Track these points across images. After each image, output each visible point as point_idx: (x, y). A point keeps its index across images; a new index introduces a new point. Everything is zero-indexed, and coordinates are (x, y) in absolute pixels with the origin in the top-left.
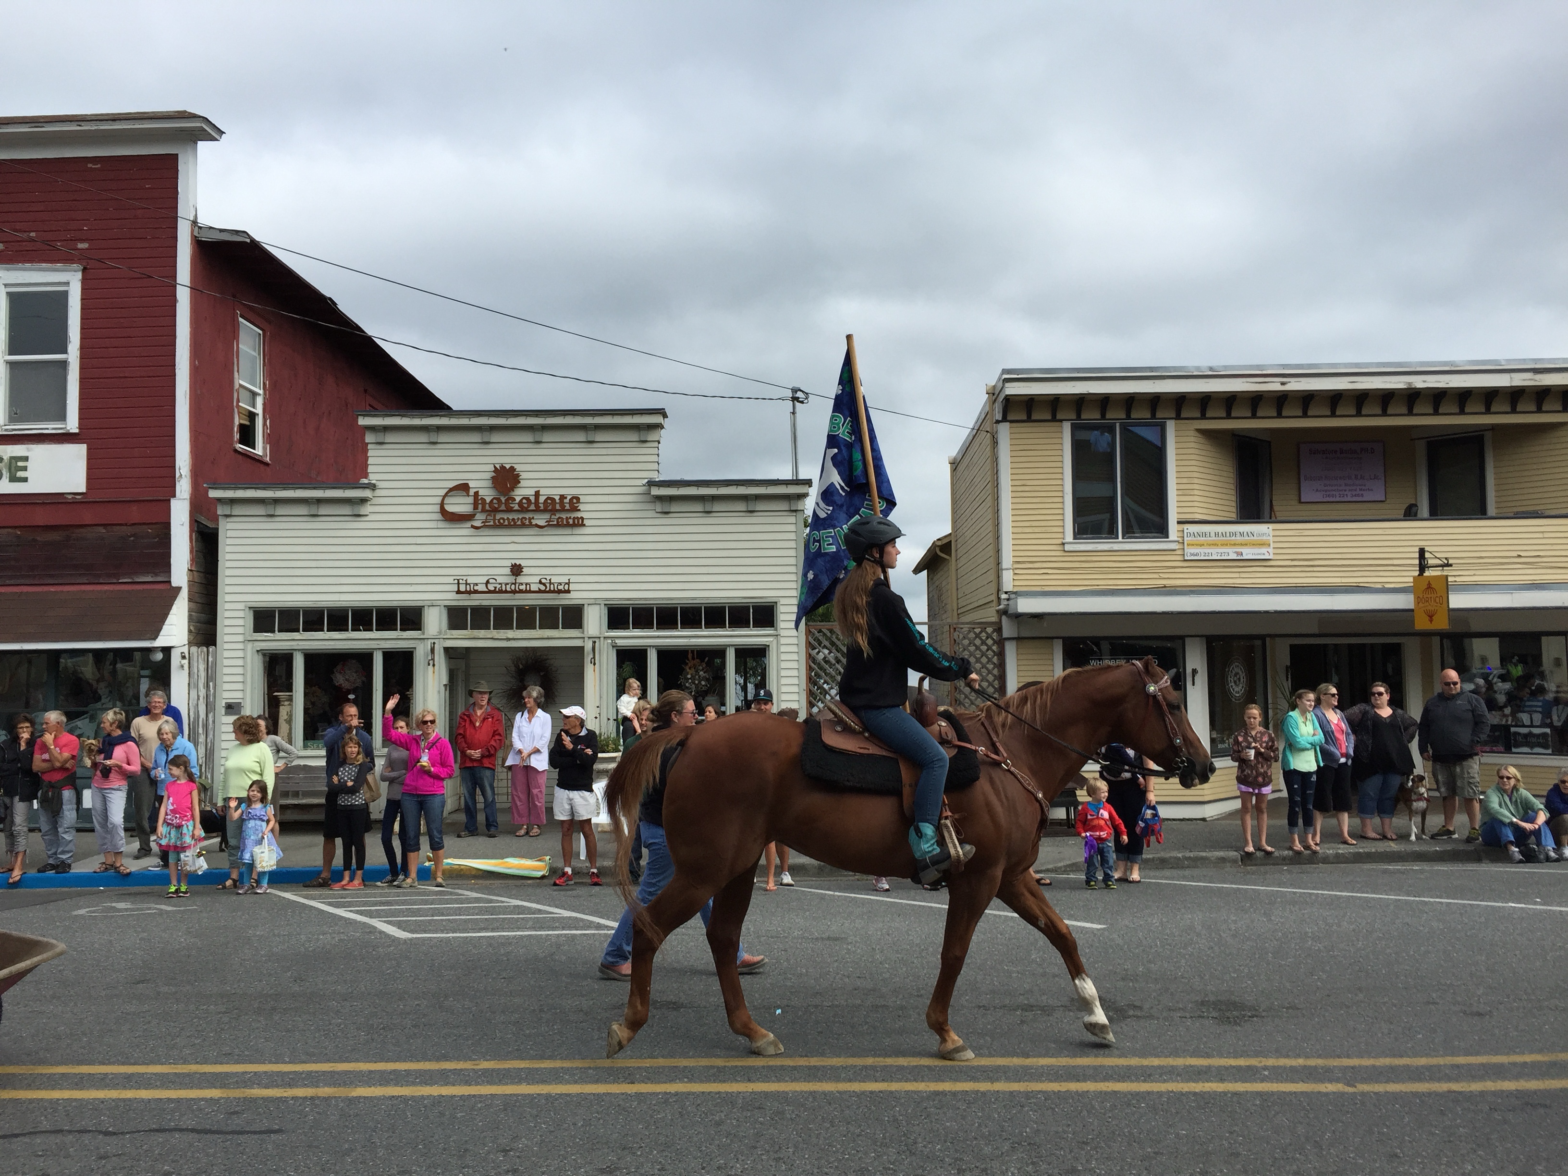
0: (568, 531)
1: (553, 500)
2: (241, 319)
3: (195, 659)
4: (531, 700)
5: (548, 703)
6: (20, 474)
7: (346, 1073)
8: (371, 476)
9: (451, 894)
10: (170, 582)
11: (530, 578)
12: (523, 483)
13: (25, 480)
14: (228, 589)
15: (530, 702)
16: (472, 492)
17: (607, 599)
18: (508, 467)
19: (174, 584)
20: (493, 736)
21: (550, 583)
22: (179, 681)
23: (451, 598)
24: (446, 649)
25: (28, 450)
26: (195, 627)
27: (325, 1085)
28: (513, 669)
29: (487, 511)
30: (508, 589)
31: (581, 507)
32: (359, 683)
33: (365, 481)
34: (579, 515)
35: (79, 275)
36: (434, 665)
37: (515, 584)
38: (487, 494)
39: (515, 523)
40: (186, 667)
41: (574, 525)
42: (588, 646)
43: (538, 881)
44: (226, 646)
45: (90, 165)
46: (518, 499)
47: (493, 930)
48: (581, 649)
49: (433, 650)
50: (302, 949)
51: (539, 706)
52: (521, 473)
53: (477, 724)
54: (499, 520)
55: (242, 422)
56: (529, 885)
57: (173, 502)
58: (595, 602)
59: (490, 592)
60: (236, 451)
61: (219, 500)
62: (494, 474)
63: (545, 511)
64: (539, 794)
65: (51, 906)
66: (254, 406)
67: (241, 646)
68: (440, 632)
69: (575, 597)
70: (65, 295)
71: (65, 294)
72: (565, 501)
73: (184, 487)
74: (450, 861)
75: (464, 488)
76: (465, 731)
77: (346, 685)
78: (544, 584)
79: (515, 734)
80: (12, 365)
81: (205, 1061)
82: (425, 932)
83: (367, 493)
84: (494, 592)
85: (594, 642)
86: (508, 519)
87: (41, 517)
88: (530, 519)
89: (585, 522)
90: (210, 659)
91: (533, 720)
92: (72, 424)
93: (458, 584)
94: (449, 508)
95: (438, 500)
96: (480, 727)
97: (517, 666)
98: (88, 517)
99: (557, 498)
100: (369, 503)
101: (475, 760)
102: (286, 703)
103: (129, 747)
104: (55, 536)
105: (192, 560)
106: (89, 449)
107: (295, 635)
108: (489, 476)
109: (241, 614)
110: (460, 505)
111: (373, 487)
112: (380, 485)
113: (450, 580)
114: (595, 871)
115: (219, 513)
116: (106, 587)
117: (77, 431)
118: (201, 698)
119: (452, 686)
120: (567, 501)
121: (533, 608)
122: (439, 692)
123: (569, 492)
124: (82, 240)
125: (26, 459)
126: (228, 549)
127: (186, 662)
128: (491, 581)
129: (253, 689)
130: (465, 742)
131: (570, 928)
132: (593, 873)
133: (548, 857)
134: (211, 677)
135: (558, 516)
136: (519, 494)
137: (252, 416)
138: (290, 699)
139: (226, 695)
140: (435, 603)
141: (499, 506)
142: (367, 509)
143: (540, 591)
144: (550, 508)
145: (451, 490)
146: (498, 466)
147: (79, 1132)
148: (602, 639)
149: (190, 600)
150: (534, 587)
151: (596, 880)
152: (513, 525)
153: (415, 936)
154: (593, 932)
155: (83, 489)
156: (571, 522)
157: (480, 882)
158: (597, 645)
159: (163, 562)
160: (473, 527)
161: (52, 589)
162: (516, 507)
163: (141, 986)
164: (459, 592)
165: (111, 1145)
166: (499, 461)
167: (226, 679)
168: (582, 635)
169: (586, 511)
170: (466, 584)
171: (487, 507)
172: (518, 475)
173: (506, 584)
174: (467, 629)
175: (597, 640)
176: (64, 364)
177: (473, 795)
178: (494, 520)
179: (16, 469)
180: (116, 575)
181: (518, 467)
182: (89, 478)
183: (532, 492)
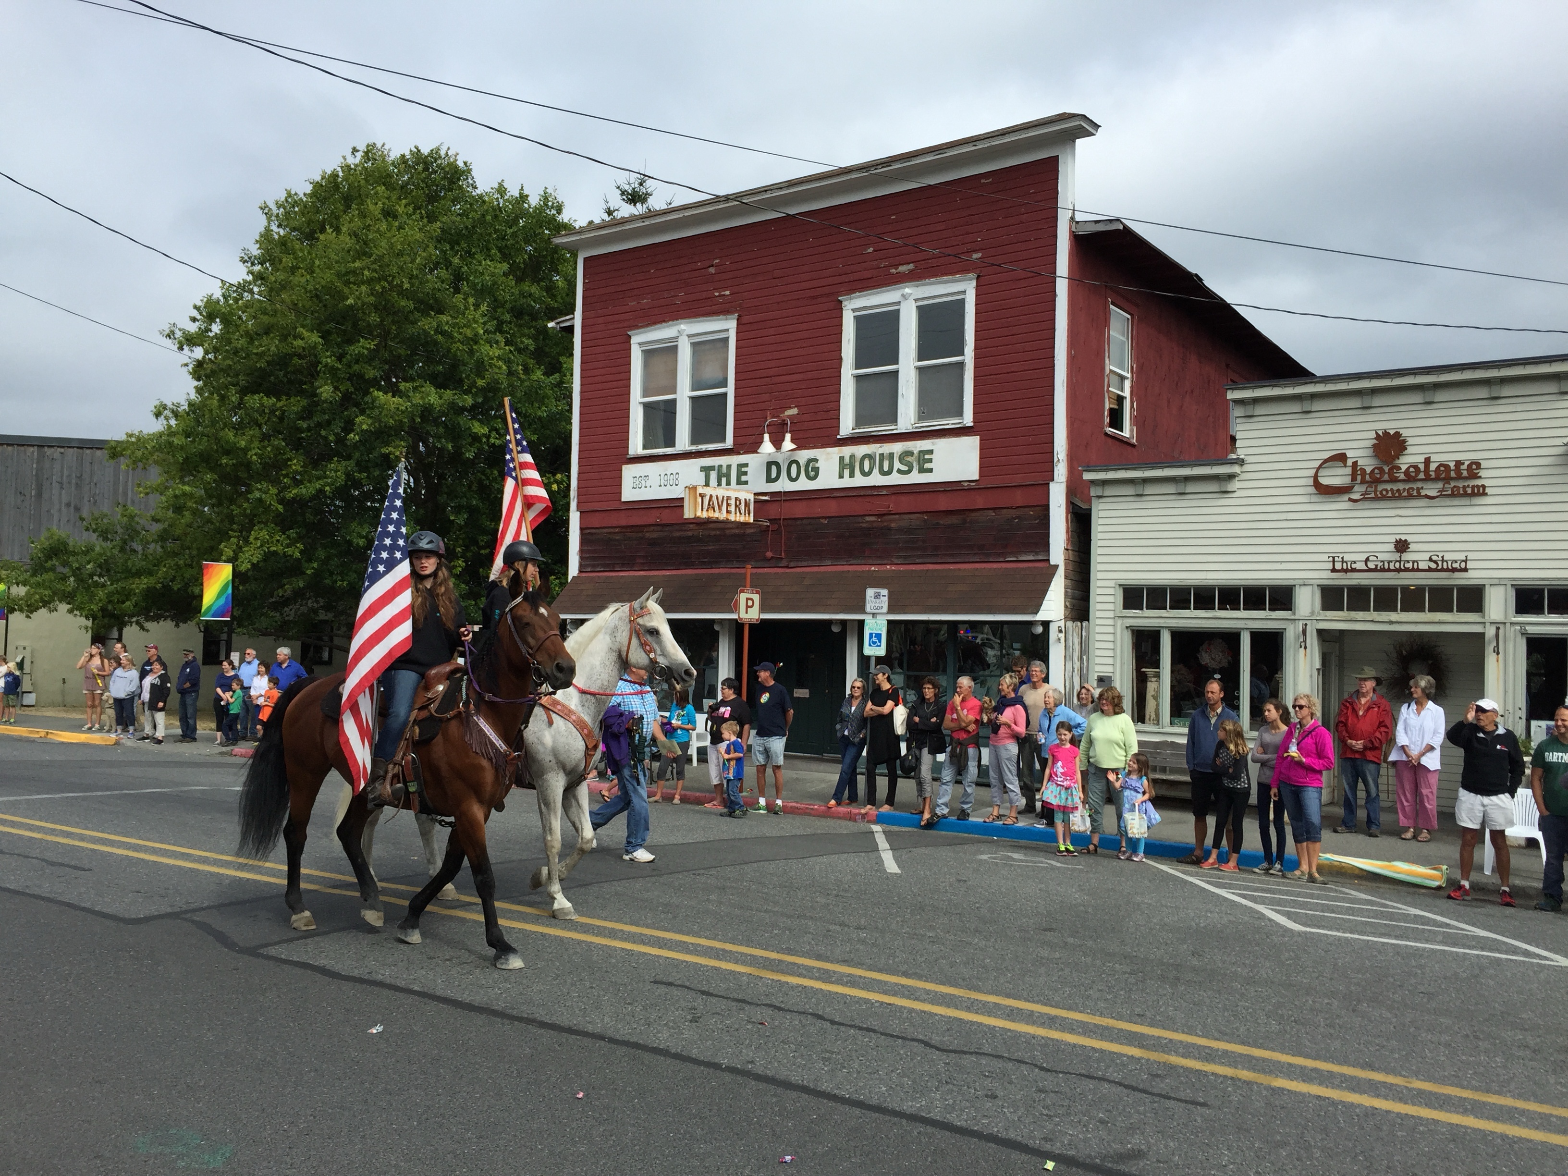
0: (1465, 501)
1: (1447, 467)
2: (1112, 307)
3: (1071, 633)
4: (1419, 690)
5: (1438, 695)
6: (927, 466)
7: (1264, 1060)
8: (1239, 451)
9: (1336, 891)
10: (1048, 560)
11: (1418, 555)
12: (1410, 450)
13: (930, 470)
14: (1100, 567)
15: (1417, 693)
16: (1350, 462)
17: (1514, 579)
18: (1392, 432)
19: (1052, 563)
20: (1378, 727)
21: (1443, 561)
22: (1056, 652)
23: (1326, 577)
24: (1320, 632)
25: (933, 444)
26: (1071, 604)
27: (1243, 1068)
28: (1395, 655)
29: (1367, 482)
30: (1392, 567)
31: (1482, 473)
32: (1225, 663)
33: (1234, 456)
34: (1479, 482)
35: (974, 283)
36: (1305, 648)
37: (1400, 562)
38: (1368, 464)
39: (1400, 495)
40: (1063, 640)
41: (1473, 495)
42: (1490, 632)
43: (1433, 891)
44: (1098, 622)
45: (983, 181)
46: (1404, 468)
47: (1396, 938)
48: (1482, 636)
49: (1304, 632)
50: (1193, 924)
51: (1429, 697)
52: (1408, 439)
53: (1361, 713)
54: (1381, 492)
55: (1112, 406)
56: (1423, 894)
57: (1052, 485)
58: (1499, 583)
59: (1370, 570)
60: (1106, 434)
61: (1093, 482)
62: (1375, 441)
63: (1437, 479)
64: (1430, 795)
65: (958, 848)
66: (1122, 390)
67: (1111, 622)
68: (1312, 613)
69: (1473, 577)
70: (960, 304)
71: (962, 302)
72: (1462, 467)
73: (1061, 471)
74: (1329, 856)
75: (1341, 458)
76: (1347, 720)
77: (1213, 665)
78: (1435, 562)
79: (1400, 727)
80: (920, 369)
81: (1120, 1018)
82: (1319, 927)
83: (1236, 469)
84: (1375, 570)
85: (1498, 629)
86: (1392, 490)
87: (944, 503)
88: (1418, 489)
89: (1487, 490)
90: (1084, 634)
91: (1423, 713)
92: (968, 419)
93: (1334, 561)
94: (1324, 481)
95: (1312, 472)
96: (1364, 716)
97: (1399, 653)
98: (980, 501)
99: (1452, 465)
100: (1237, 478)
101: (1357, 752)
102: (1154, 679)
103: (1016, 710)
104: (954, 520)
105: (1068, 540)
106: (981, 440)
107: (1162, 613)
108: (1370, 443)
109: (1112, 591)
110: (1336, 477)
111: (1241, 462)
112: (1249, 459)
113: (1325, 557)
114: (1507, 889)
115: (1092, 494)
116: (995, 566)
117: (971, 424)
118: (1076, 670)
119: (1325, 670)
120: (1465, 467)
121: (1420, 589)
122: (1311, 676)
123: (1467, 457)
124: (976, 251)
125: (931, 452)
126: (1100, 529)
127: (1062, 635)
128: (1371, 558)
129: (1122, 664)
130: (1347, 732)
131: (1491, 950)
132: (1505, 891)
133: (1445, 867)
134: (1084, 650)
135: (1453, 484)
136: (1405, 461)
137: (1120, 399)
138: (1157, 675)
139: (1097, 668)
140: (1306, 582)
141: (1382, 476)
142: (1235, 485)
143: (1430, 570)
144: (1443, 476)
145: (1326, 461)
146: (1380, 433)
147: (1019, 1061)
148: (1508, 625)
149: (1066, 577)
150: (1423, 565)
151: (1508, 900)
152: (1397, 496)
153: (1308, 929)
154: (1522, 959)
155: (976, 477)
156: (1469, 491)
157: (1364, 883)
158: (1501, 632)
159: (1043, 542)
160: (1350, 500)
161: (952, 567)
162: (1402, 476)
163: (1048, 933)
164: (1334, 570)
165: (1048, 1083)
166: (1381, 426)
167: (1098, 653)
168: (1483, 620)
169: (1487, 478)
170: (1343, 561)
171: (1367, 477)
172: (1404, 441)
173: (1389, 562)
174: (1342, 610)
175: (1501, 626)
176: (961, 365)
177: (1354, 788)
178: (1375, 491)
179: (924, 461)
180: (1004, 555)
181: (1404, 432)
182: (981, 467)
183: (1421, 459)
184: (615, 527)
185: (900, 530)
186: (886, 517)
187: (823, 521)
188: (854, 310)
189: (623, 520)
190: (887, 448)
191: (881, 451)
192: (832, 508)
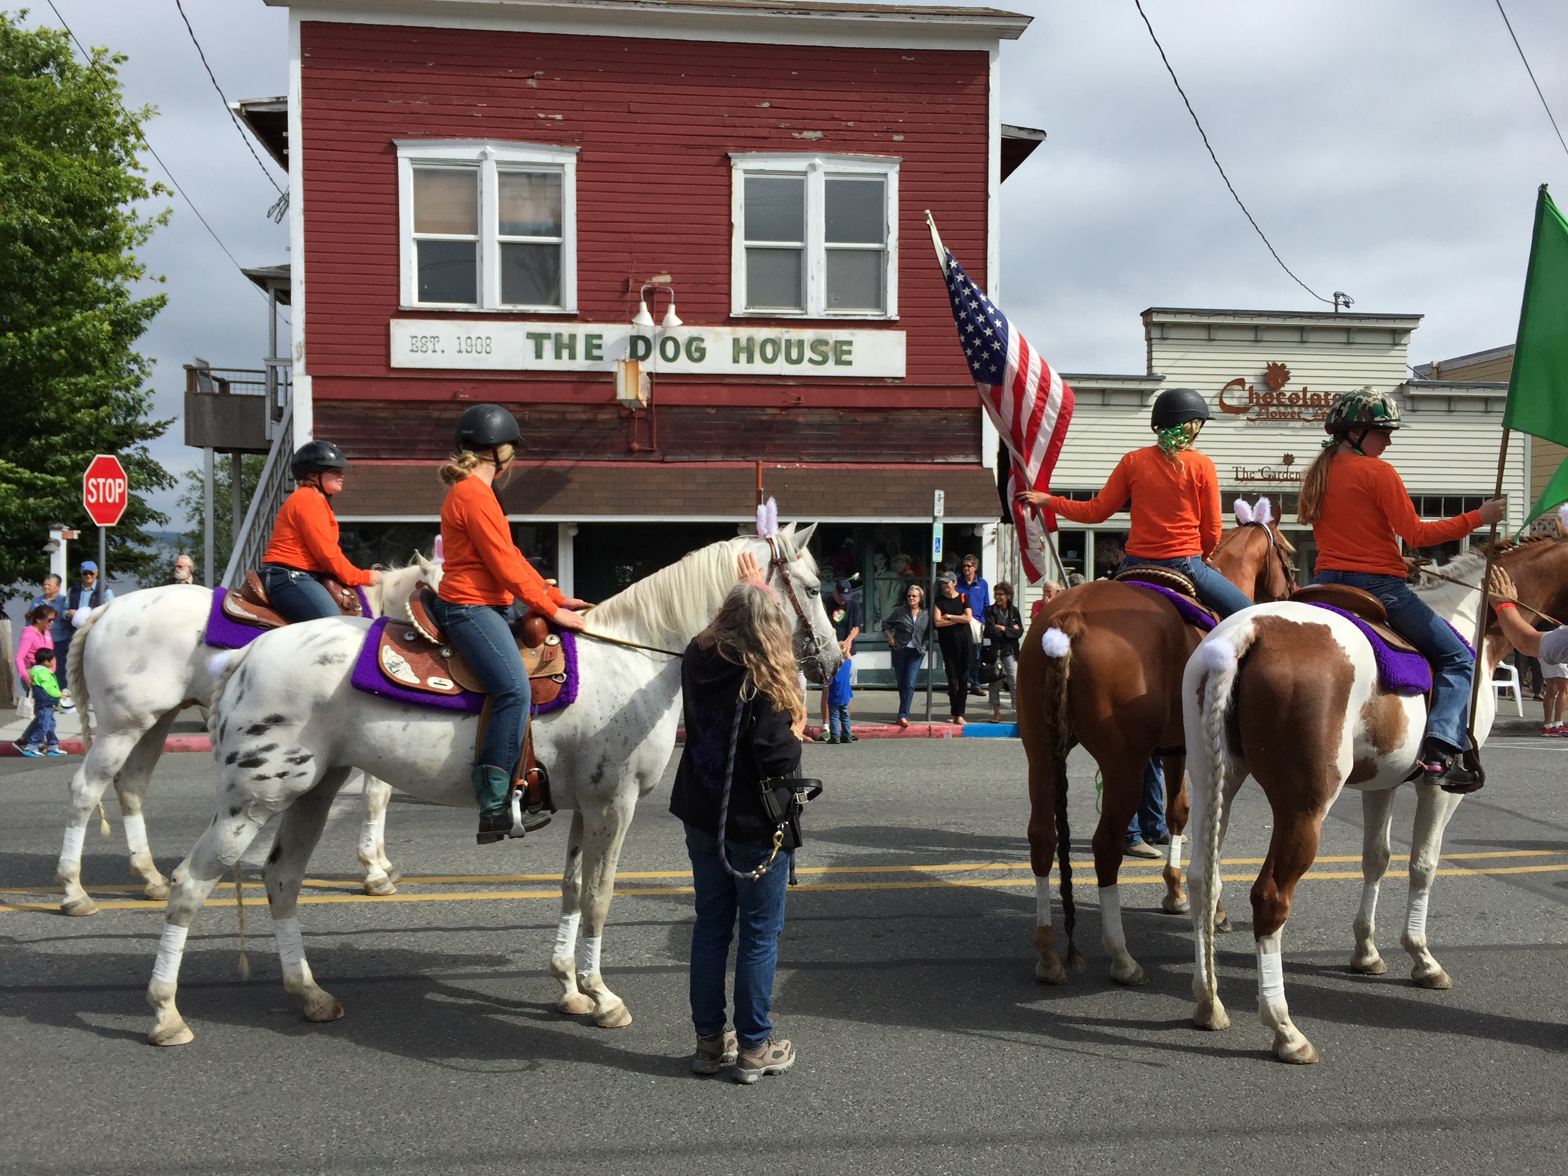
1: (1316, 396)
3: (1003, 535)
6: (845, 358)
8: (1155, 369)
10: (981, 463)
12: (1292, 380)
13: (850, 363)
16: (1247, 387)
18: (1279, 364)
19: (985, 465)
22: (989, 554)
25: (852, 334)
29: (1261, 404)
30: (1281, 477)
35: (897, 168)
37: (1289, 473)
39: (1286, 417)
40: (995, 542)
46: (1288, 394)
52: (1291, 371)
54: (1271, 414)
59: (1265, 479)
62: (1266, 371)
63: (1312, 406)
70: (880, 187)
71: (882, 185)
75: (1241, 382)
80: (828, 250)
84: (1272, 479)
86: (1276, 412)
87: (863, 399)
88: (1299, 413)
92: (892, 312)
93: (1236, 471)
94: (1228, 402)
95: (1215, 393)
98: (906, 399)
99: (1322, 394)
104: (875, 418)
106: (908, 336)
108: (1261, 372)
110: (1236, 398)
112: (1164, 377)
116: (923, 467)
117: (898, 318)
118: (1008, 571)
120: (1330, 397)
124: (897, 132)
125: (850, 343)
127: (995, 537)
128: (1265, 469)
135: (1322, 411)
136: (1288, 389)
141: (1271, 401)
144: (1313, 403)
145: (1229, 384)
146: (1270, 364)
152: (1283, 417)
155: (902, 373)
159: (973, 445)
160: (1248, 419)
161: (874, 467)
162: (1287, 402)
164: (1237, 479)
166: (1271, 358)
170: (1244, 472)
171: (1261, 400)
172: (1288, 373)
173: (1279, 473)
176: (881, 253)
178: (1267, 413)
179: (841, 352)
180: (932, 456)
181: (1289, 365)
182: (908, 364)
183: (1300, 388)
184: (381, 401)
185: (809, 426)
186: (792, 411)
187: (710, 410)
188: (746, 172)
189: (395, 392)
190: (795, 334)
191: (787, 336)
192: (724, 396)
